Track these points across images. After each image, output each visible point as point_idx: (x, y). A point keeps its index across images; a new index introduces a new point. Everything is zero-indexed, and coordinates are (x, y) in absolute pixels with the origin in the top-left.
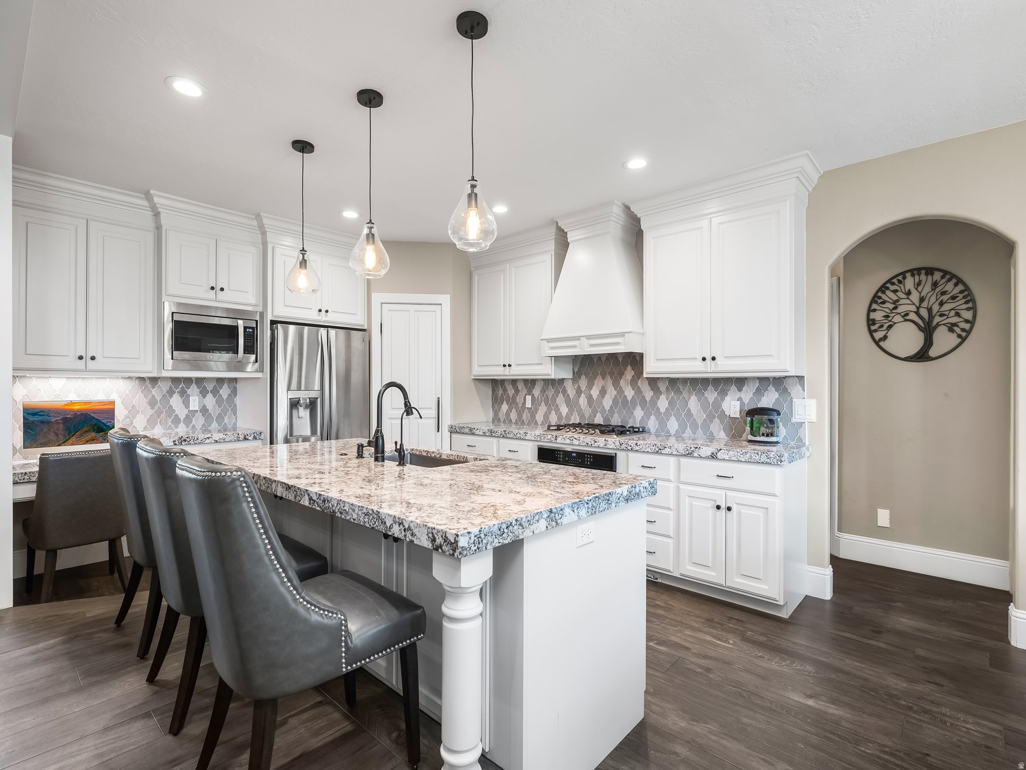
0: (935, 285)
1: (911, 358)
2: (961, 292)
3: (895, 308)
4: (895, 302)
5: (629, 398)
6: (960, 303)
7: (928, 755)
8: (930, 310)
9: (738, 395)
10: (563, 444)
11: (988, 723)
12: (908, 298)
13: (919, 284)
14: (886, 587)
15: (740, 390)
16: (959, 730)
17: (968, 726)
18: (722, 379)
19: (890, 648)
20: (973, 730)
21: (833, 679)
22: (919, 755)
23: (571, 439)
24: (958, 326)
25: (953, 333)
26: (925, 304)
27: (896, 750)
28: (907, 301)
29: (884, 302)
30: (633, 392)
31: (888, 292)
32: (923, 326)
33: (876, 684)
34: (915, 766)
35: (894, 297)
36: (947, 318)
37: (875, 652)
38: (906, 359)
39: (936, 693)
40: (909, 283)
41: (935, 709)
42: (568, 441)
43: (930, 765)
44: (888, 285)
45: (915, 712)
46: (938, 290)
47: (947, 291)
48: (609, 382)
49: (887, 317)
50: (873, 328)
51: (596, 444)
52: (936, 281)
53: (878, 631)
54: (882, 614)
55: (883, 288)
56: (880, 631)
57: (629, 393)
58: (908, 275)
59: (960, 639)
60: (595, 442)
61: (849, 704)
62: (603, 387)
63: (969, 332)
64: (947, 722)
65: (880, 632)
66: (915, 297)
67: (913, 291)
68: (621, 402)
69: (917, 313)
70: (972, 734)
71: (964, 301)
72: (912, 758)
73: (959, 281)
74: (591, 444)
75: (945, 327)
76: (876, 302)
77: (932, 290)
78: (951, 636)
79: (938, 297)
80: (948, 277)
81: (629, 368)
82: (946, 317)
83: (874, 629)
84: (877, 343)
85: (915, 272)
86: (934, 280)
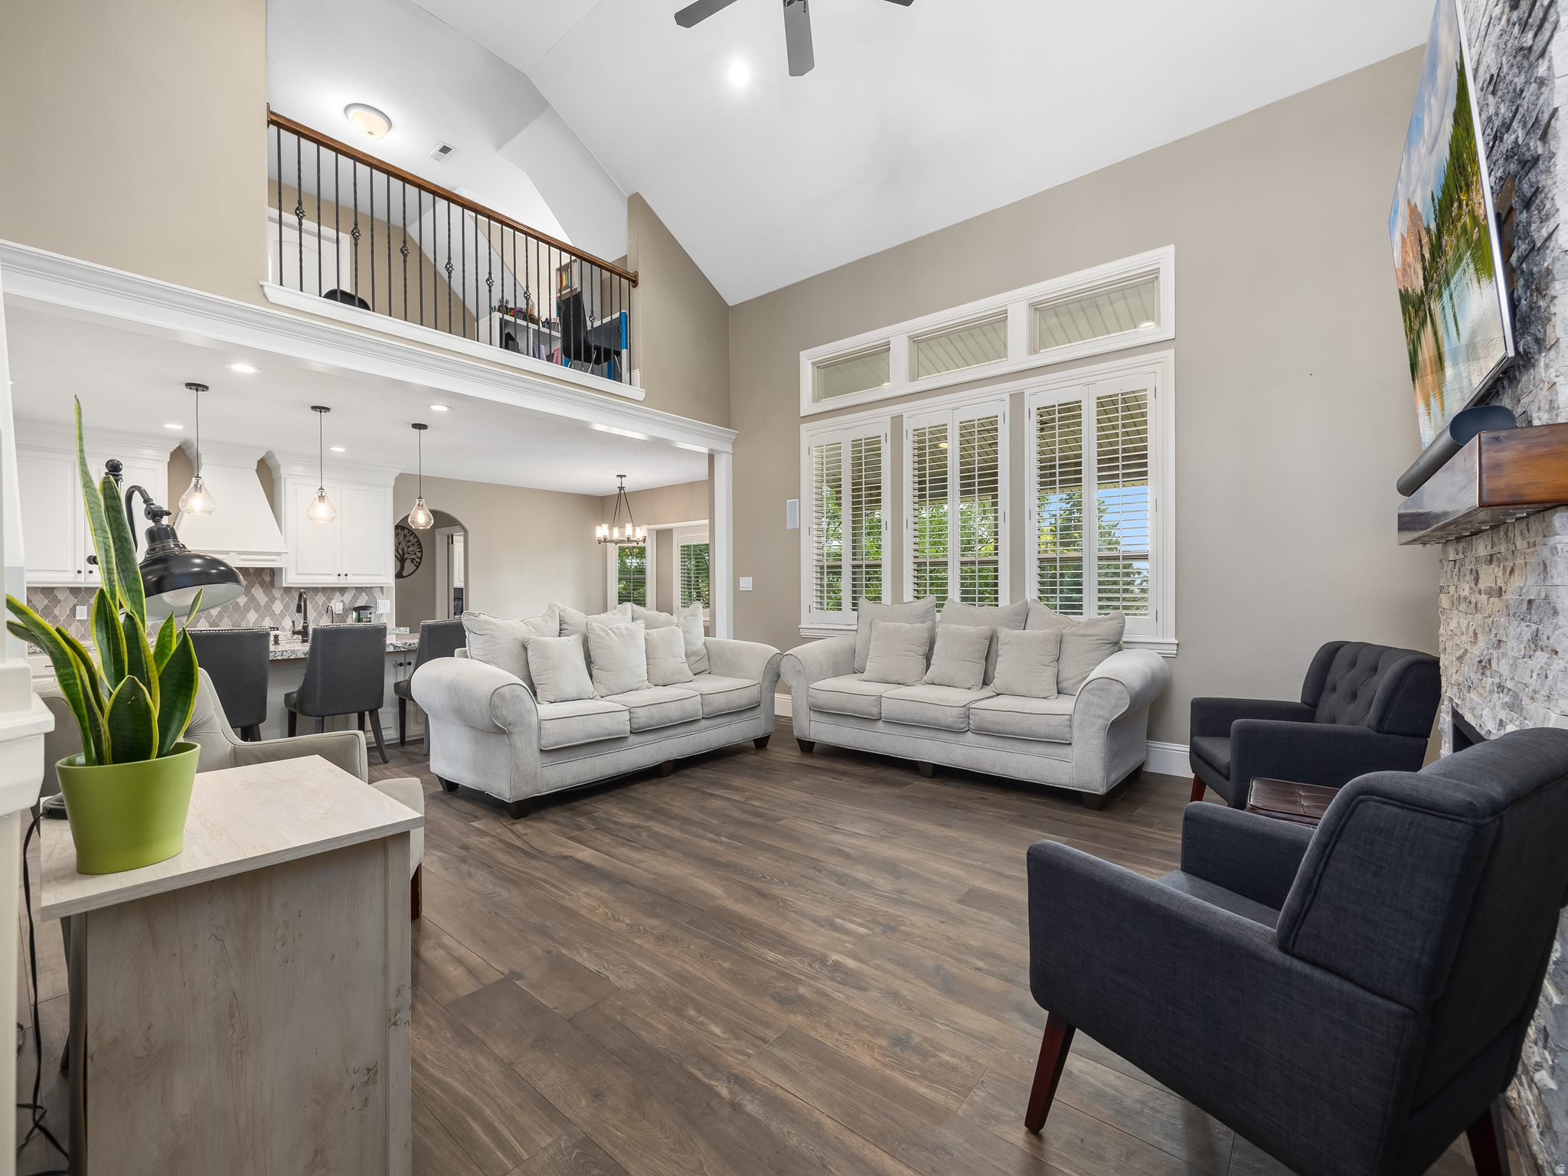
0: (405, 536)
5: (242, 605)
6: (416, 548)
8: (403, 550)
9: (341, 598)
15: (343, 595)
24: (415, 560)
57: (242, 600)
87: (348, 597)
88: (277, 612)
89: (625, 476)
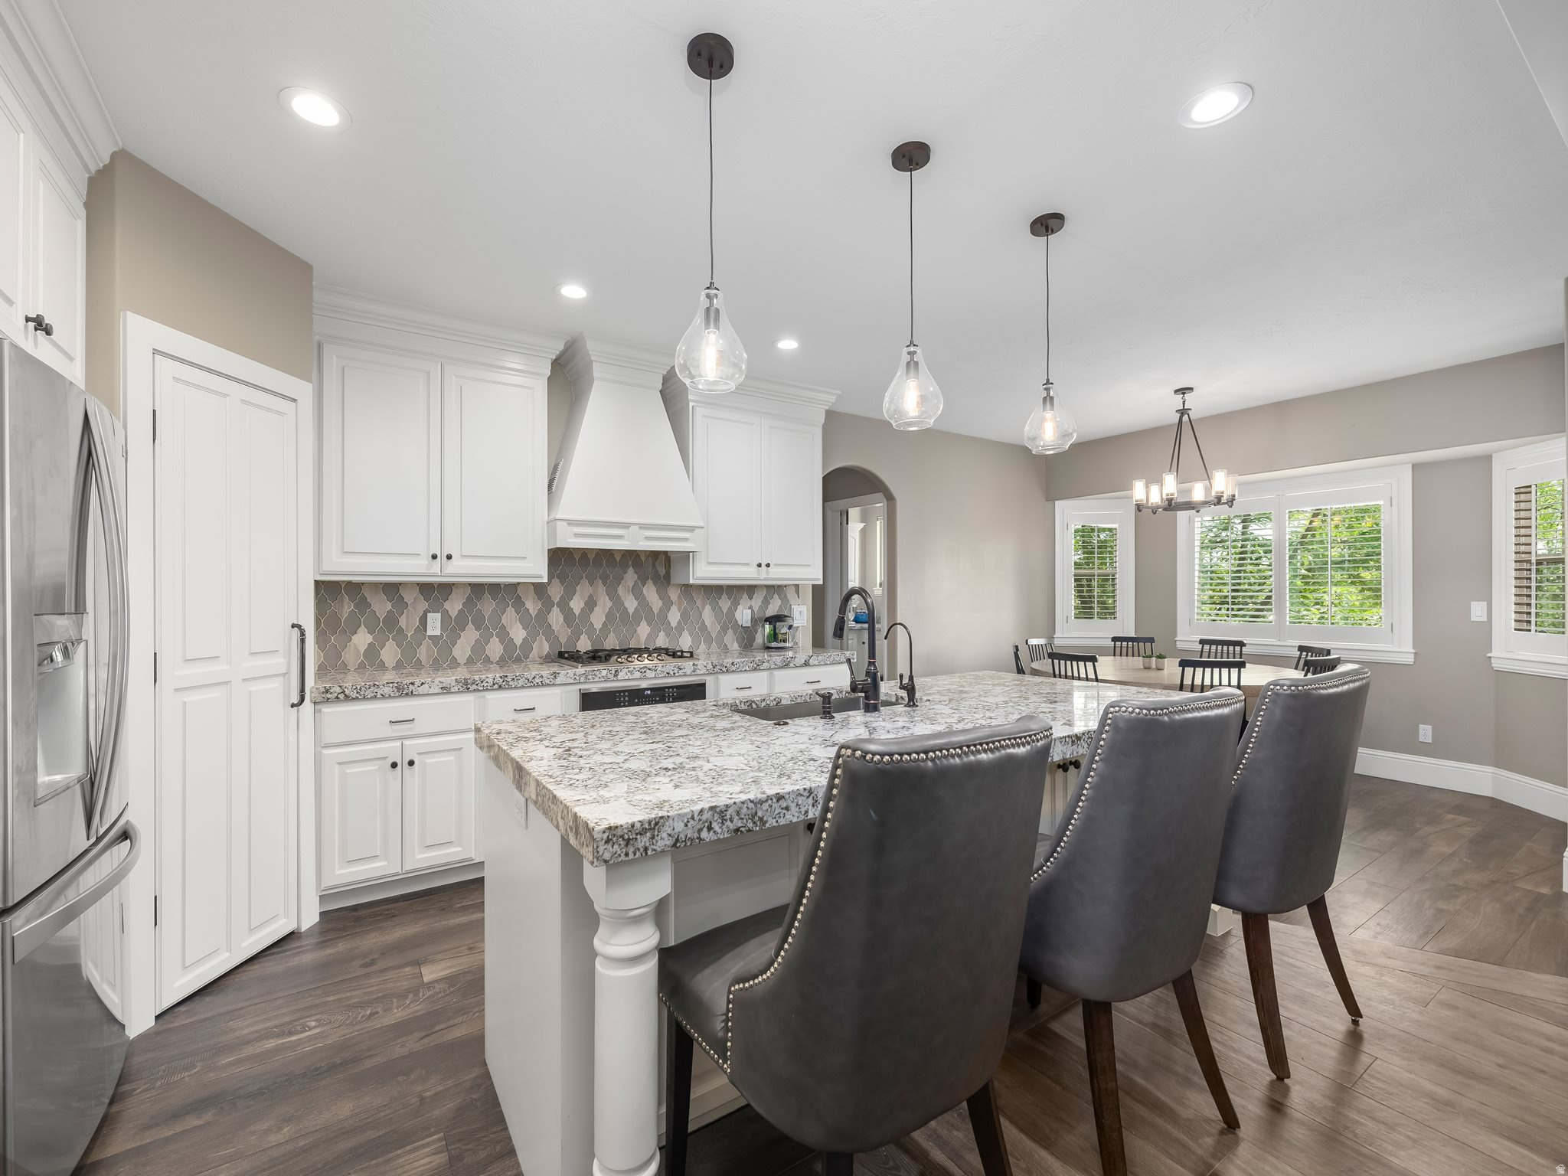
5: (631, 611)
9: (749, 602)
10: (629, 679)
15: (751, 598)
18: (735, 586)
23: (643, 670)
30: (636, 603)
42: (637, 675)
48: (601, 589)
51: (680, 672)
57: (631, 604)
60: (680, 669)
62: (591, 597)
68: (618, 616)
74: (674, 674)
81: (631, 571)
87: (757, 602)
88: (674, 624)
89: (1191, 389)
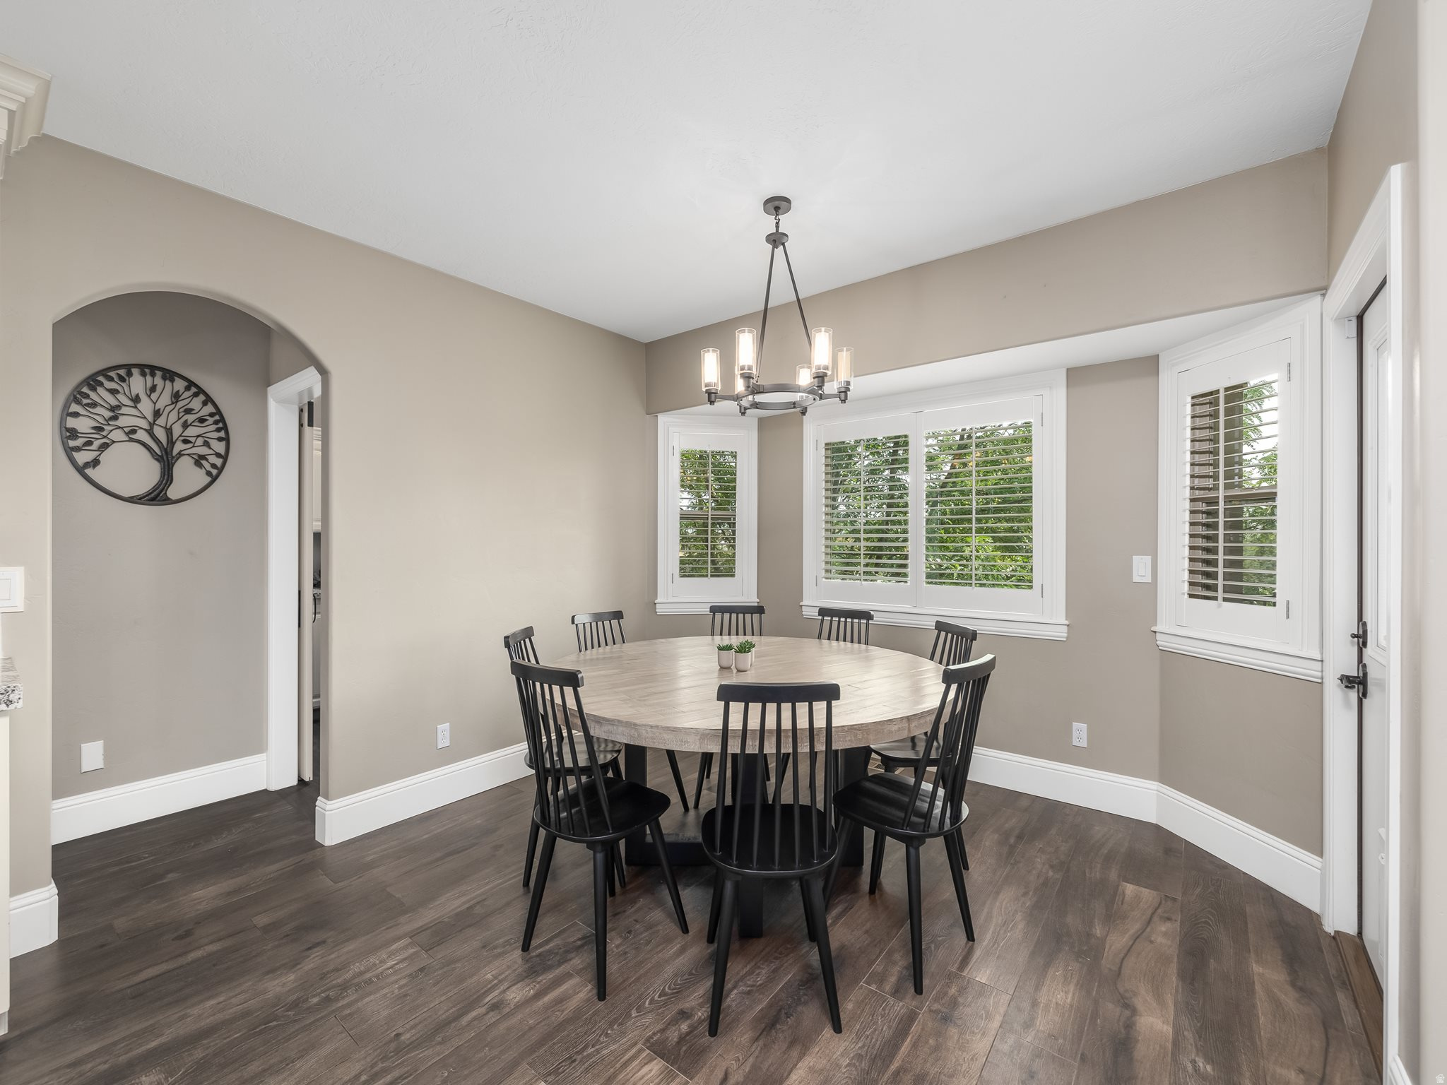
0: (176, 397)
1: (140, 499)
2: (212, 415)
3: (115, 418)
4: (113, 409)
6: (209, 429)
7: (398, 1035)
8: (169, 431)
11: (397, 944)
12: (136, 407)
13: (153, 389)
14: (128, 862)
16: (388, 976)
17: (389, 964)
19: (227, 943)
20: (396, 964)
21: (204, 1057)
22: (393, 1045)
24: (207, 460)
25: (201, 468)
26: (161, 421)
27: (372, 1067)
28: (134, 411)
29: (94, 405)
31: (100, 390)
32: (159, 453)
33: (262, 1008)
34: (403, 1062)
35: (113, 402)
36: (194, 446)
37: (214, 965)
38: (131, 500)
39: (329, 955)
40: (137, 384)
41: (348, 976)
43: (411, 1044)
44: (101, 378)
45: (337, 999)
46: (180, 404)
47: (193, 410)
49: (99, 429)
50: (72, 443)
52: (178, 391)
53: (185, 933)
54: (163, 906)
55: (92, 382)
56: (186, 931)
58: (135, 371)
59: (280, 872)
61: (264, 1070)
63: (221, 470)
64: (370, 979)
65: (188, 933)
66: (146, 407)
67: (143, 397)
69: (150, 432)
70: (400, 969)
71: (214, 427)
72: (392, 1057)
73: (208, 400)
75: (190, 458)
76: (79, 402)
77: (173, 403)
78: (269, 877)
79: (181, 415)
80: (194, 390)
82: (191, 445)
83: (176, 935)
84: (81, 470)
85: (148, 369)
86: (175, 390)
